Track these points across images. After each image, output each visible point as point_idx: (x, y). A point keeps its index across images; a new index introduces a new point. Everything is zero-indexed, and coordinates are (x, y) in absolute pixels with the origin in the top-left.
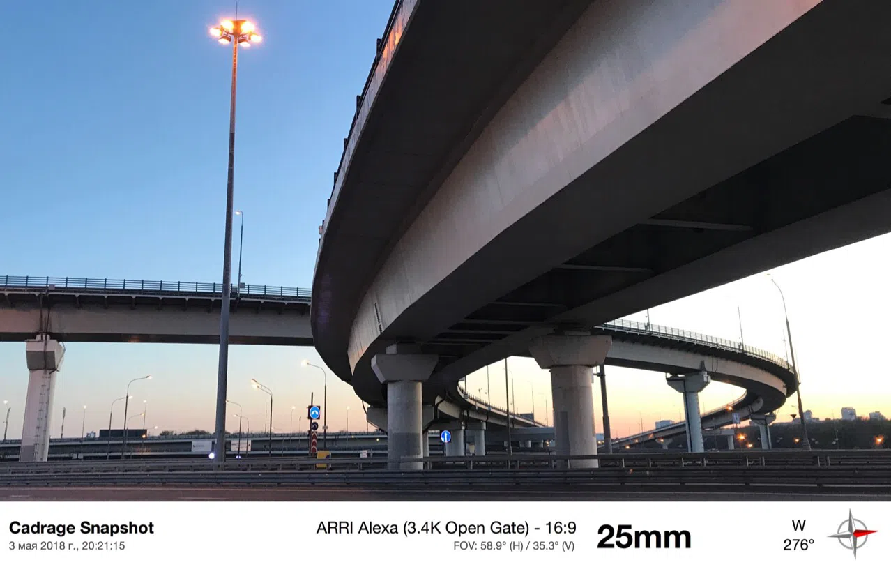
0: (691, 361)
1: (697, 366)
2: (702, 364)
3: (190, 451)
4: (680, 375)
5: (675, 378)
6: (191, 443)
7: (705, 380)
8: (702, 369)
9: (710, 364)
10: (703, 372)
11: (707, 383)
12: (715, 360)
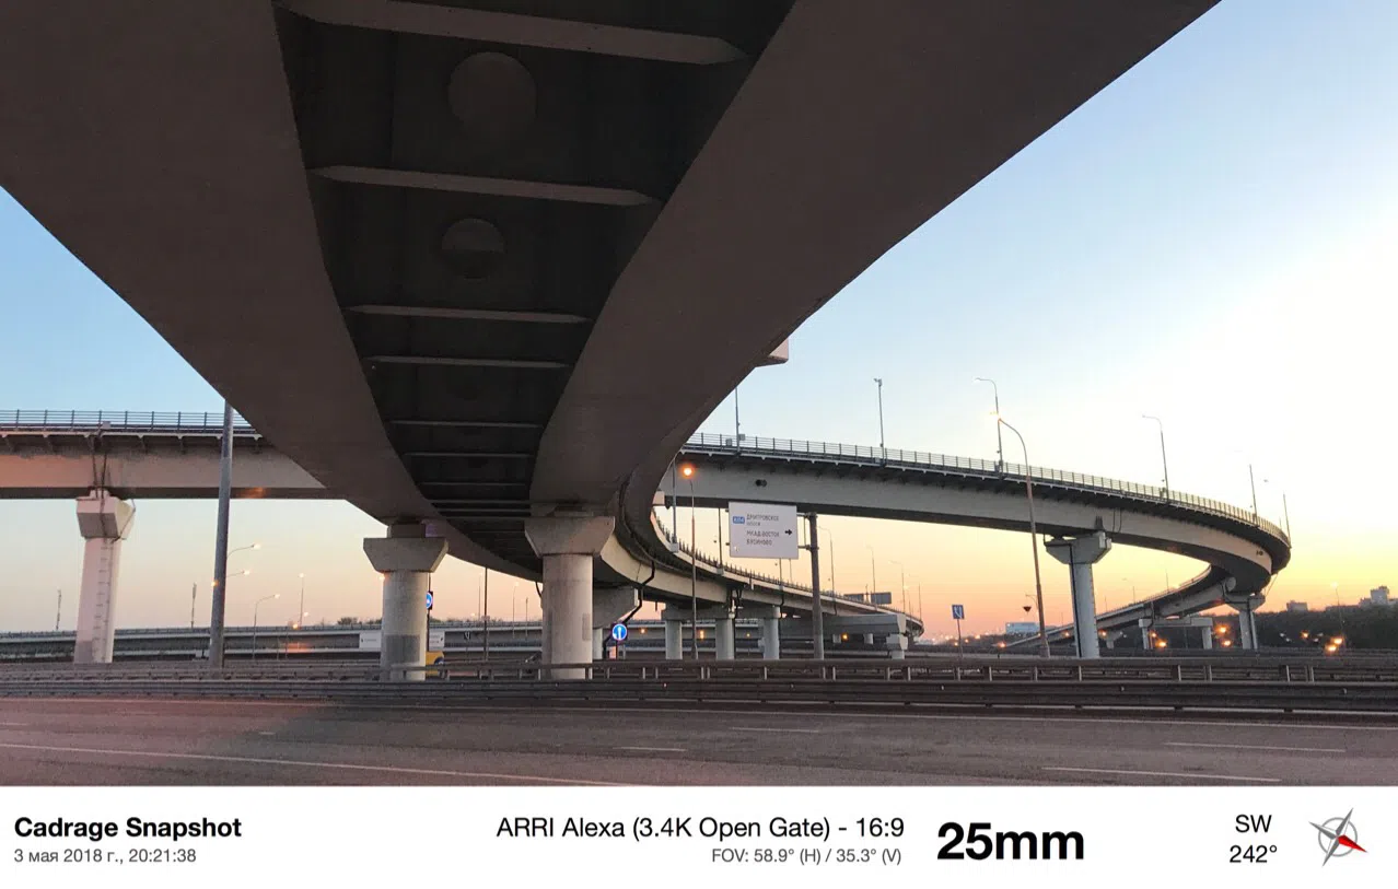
0: (1081, 517)
1: (1090, 525)
2: (1099, 521)
3: (358, 647)
4: (1066, 538)
5: (1058, 542)
6: (358, 636)
7: (1102, 545)
8: (1099, 527)
9: (1110, 520)
10: (1098, 533)
11: (1106, 550)
12: (1118, 513)
